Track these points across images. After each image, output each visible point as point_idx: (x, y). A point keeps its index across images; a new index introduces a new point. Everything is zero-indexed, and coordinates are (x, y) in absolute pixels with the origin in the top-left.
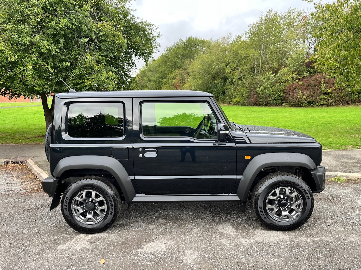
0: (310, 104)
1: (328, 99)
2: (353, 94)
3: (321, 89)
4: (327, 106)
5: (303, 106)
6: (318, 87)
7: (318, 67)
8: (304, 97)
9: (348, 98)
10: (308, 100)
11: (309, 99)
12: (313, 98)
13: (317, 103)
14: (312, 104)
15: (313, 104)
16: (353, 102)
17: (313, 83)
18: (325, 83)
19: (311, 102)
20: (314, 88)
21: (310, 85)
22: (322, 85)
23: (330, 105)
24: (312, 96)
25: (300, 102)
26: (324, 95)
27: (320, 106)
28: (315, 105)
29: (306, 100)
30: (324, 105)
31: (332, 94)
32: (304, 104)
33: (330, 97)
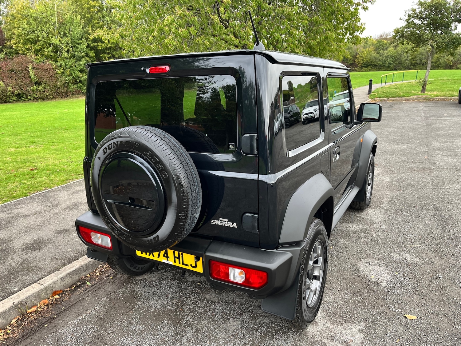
0: (20, 98)
1: (42, 90)
2: (70, 84)
3: (30, 77)
4: (43, 100)
5: (11, 101)
6: (25, 74)
7: (18, 47)
8: (9, 88)
9: (66, 88)
10: (16, 92)
11: (17, 90)
12: (22, 89)
13: (30, 96)
14: (23, 97)
15: (25, 98)
16: (73, 94)
17: (16, 67)
18: (33, 68)
19: (21, 96)
20: (20, 75)
21: (14, 71)
22: (31, 72)
23: (47, 98)
24: (19, 87)
25: (4, 95)
26: (35, 85)
27: (34, 100)
28: (27, 99)
29: (13, 93)
30: (39, 98)
31: (45, 84)
32: (12, 98)
33: (44, 88)
